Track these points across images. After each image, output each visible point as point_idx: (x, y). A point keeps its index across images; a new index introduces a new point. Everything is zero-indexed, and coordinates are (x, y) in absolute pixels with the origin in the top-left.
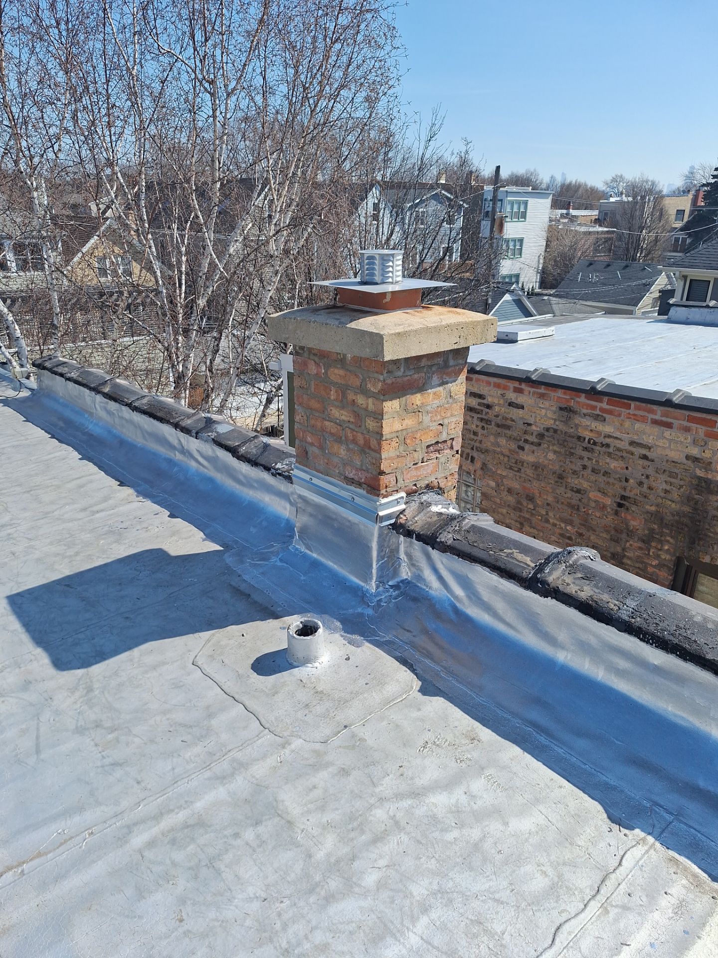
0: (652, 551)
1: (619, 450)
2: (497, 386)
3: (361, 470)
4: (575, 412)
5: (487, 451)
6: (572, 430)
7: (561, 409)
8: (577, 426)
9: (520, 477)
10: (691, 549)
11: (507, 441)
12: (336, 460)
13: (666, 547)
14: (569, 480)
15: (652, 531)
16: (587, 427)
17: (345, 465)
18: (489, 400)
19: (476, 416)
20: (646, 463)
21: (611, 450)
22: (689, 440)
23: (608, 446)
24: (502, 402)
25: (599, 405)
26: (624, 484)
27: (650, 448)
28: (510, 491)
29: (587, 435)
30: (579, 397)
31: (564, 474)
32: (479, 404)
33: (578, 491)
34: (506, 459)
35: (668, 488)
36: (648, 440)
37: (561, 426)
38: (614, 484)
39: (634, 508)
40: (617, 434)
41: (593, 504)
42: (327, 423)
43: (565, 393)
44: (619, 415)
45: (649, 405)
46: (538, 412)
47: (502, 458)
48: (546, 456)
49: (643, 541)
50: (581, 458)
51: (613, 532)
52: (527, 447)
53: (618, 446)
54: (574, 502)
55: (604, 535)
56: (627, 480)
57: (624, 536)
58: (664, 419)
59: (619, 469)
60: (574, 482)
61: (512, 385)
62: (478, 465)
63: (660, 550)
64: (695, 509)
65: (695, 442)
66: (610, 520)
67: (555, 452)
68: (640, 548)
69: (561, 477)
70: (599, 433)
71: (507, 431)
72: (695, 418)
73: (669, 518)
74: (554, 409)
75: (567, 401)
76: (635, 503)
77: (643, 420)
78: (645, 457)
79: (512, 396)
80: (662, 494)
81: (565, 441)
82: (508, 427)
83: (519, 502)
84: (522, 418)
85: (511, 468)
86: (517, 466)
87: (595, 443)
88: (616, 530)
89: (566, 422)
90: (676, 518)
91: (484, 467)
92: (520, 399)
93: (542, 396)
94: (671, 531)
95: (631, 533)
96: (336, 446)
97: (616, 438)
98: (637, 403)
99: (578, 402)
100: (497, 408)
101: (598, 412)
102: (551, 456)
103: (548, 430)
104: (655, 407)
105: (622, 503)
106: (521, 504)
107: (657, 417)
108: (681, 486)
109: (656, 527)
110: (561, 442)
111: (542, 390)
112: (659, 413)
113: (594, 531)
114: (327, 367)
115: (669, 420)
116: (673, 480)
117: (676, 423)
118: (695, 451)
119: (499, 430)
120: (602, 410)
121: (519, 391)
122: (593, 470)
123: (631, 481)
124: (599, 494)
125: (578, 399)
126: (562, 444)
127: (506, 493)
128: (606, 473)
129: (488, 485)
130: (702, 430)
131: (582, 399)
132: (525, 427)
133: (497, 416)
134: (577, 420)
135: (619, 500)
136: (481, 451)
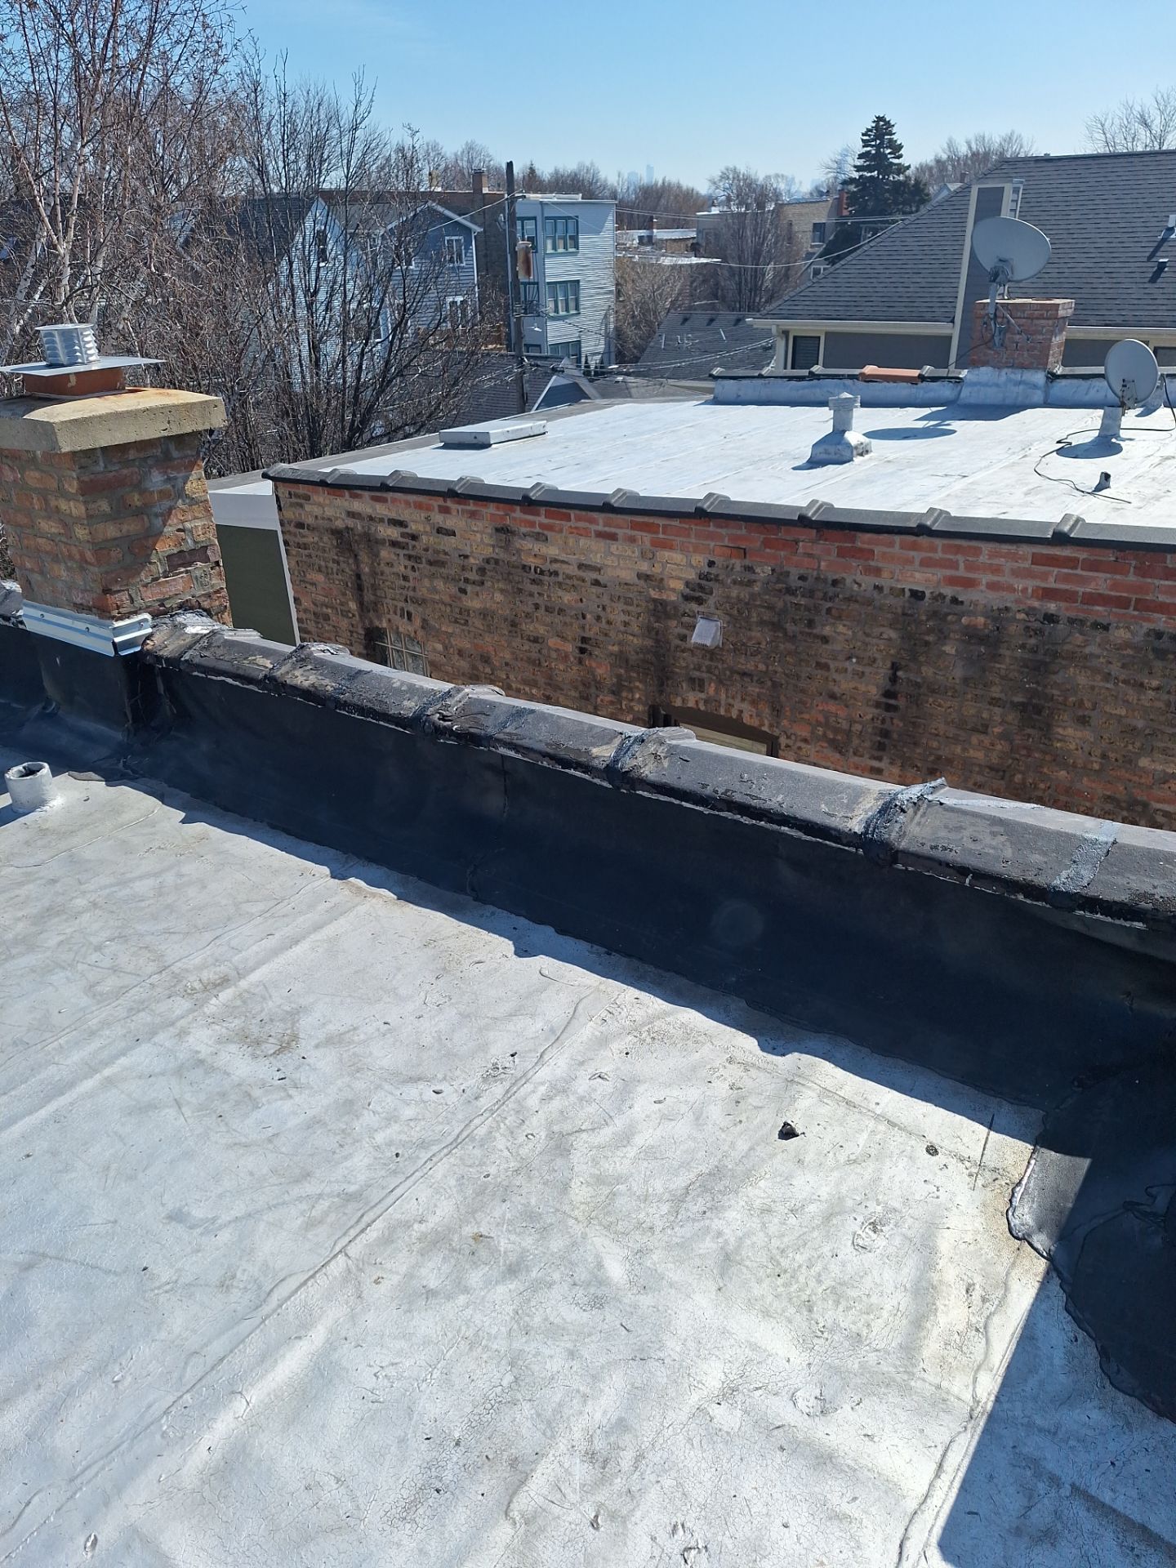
0: (624, 703)
1: (569, 577)
2: (419, 506)
3: (86, 591)
4: (513, 533)
5: (424, 601)
6: (514, 558)
7: (497, 530)
8: (519, 551)
9: (469, 632)
10: (661, 692)
11: (445, 584)
12: (60, 585)
13: (637, 696)
14: (523, 627)
15: (619, 677)
16: (532, 551)
17: (70, 588)
18: (413, 528)
19: (402, 552)
20: (600, 590)
21: (560, 578)
22: (637, 554)
23: (556, 573)
24: (428, 529)
25: (537, 519)
26: (582, 621)
27: (599, 570)
28: (460, 653)
29: (531, 562)
30: (514, 511)
31: (517, 620)
32: (403, 535)
33: (536, 640)
34: (448, 609)
35: (627, 618)
36: (596, 559)
37: (502, 555)
38: (571, 625)
39: (596, 652)
40: (563, 557)
41: (554, 655)
42: (40, 540)
43: (498, 508)
44: (561, 531)
45: (590, 514)
46: (472, 537)
47: (443, 608)
48: (492, 598)
49: (613, 693)
50: (531, 595)
51: (581, 688)
52: (469, 588)
53: (567, 572)
54: (534, 655)
55: (573, 693)
56: (584, 617)
57: (593, 690)
58: (607, 529)
59: (573, 603)
60: (529, 628)
61: (437, 502)
62: (418, 622)
63: (632, 700)
64: (657, 641)
65: (643, 555)
66: (574, 673)
67: (502, 591)
68: (612, 703)
69: (514, 624)
70: (544, 558)
71: (443, 570)
72: (638, 523)
73: (633, 657)
74: (489, 531)
75: (502, 518)
76: (597, 645)
77: (585, 533)
78: (596, 583)
79: (439, 519)
80: (622, 628)
81: (509, 574)
82: (442, 564)
83: (474, 667)
84: (456, 549)
85: (456, 622)
86: (462, 617)
87: (542, 572)
88: (584, 685)
89: (507, 546)
90: (641, 656)
91: (425, 625)
92: (450, 522)
93: (473, 515)
94: (638, 673)
95: (599, 685)
96: (56, 567)
97: (563, 562)
98: (577, 512)
99: (515, 519)
100: (424, 538)
101: (538, 530)
102: (498, 597)
103: (488, 561)
104: (595, 515)
105: (585, 647)
106: (477, 669)
107: (600, 528)
108: (639, 614)
109: (622, 671)
110: (505, 576)
111: (471, 506)
112: (601, 521)
113: (562, 690)
114: (22, 470)
115: (613, 530)
116: (630, 608)
117: (620, 532)
118: (644, 567)
119: (433, 569)
120: (542, 526)
121: (445, 510)
122: (547, 609)
123: (588, 616)
124: (559, 640)
125: (513, 515)
126: (508, 578)
127: (457, 657)
128: (561, 611)
129: (434, 650)
130: (646, 538)
131: (518, 513)
132: (461, 561)
133: (426, 550)
134: (518, 543)
135: (580, 645)
136: (417, 602)
